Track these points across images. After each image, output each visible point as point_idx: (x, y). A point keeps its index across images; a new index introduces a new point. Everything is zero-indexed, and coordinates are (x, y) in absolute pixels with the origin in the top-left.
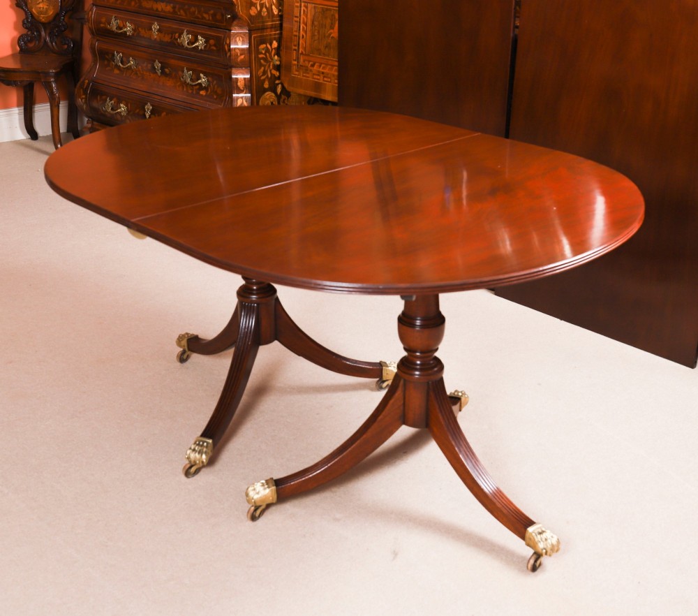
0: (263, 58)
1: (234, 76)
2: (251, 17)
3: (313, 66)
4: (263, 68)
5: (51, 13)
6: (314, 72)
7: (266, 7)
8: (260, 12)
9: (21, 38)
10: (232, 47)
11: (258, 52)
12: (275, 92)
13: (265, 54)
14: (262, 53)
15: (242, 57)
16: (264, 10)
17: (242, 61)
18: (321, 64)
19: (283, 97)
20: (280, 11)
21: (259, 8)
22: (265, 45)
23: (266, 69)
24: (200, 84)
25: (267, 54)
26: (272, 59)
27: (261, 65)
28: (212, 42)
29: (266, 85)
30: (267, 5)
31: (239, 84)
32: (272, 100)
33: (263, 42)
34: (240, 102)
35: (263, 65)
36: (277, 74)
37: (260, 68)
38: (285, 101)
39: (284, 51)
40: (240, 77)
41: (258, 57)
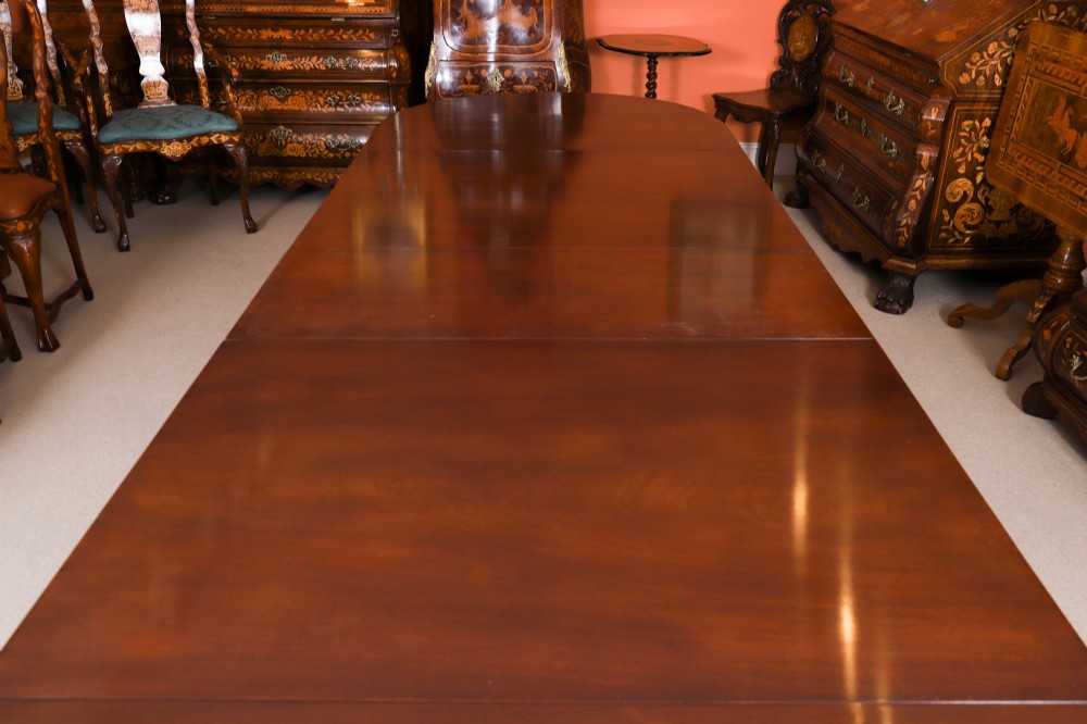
0: (964, 137)
1: (918, 152)
2: (959, 86)
3: (1020, 157)
4: (961, 149)
5: (806, 52)
6: (1019, 166)
7: (985, 75)
8: (974, 81)
9: (774, 75)
10: (925, 117)
11: (959, 129)
13: (969, 133)
14: (965, 130)
15: (933, 132)
16: (982, 78)
17: (932, 136)
18: (1029, 157)
19: (983, 187)
20: (1005, 82)
21: (973, 76)
22: (971, 122)
23: (967, 149)
24: (891, 154)
25: (973, 133)
26: (978, 140)
27: (960, 145)
28: (909, 108)
29: (962, 170)
30: (988, 73)
31: (922, 163)
32: (966, 189)
33: (972, 118)
34: (918, 183)
35: (963, 145)
36: (981, 158)
37: (958, 148)
38: (986, 194)
39: (996, 132)
40: (926, 154)
41: (957, 134)
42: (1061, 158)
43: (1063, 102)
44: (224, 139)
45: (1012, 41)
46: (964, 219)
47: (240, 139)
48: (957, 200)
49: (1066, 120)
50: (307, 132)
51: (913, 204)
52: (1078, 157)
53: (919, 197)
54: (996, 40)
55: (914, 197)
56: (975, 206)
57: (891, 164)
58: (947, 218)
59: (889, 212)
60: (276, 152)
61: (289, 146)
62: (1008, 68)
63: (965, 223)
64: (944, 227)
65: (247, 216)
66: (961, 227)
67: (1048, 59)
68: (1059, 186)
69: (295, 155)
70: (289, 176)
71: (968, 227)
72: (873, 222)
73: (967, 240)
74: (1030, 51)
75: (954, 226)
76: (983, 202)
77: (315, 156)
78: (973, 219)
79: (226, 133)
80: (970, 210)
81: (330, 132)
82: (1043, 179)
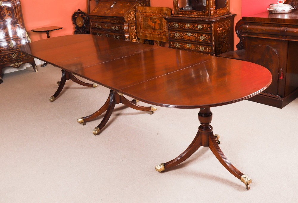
1: (125, 36)
2: (128, 21)
3: (144, 31)
5: (82, 25)
6: (145, 33)
8: (131, 19)
10: (124, 28)
11: (131, 29)
17: (127, 32)
18: (146, 31)
19: (138, 40)
20: (136, 19)
24: (117, 38)
26: (134, 31)
27: (132, 32)
28: (119, 28)
29: (133, 37)
32: (135, 41)
33: (132, 27)
36: (136, 34)
39: (137, 29)
40: (127, 35)
42: (153, 29)
43: (149, 19)
45: (134, 11)
49: (151, 22)
52: (156, 28)
54: (132, 11)
62: (135, 16)
67: (143, 13)
68: (154, 34)
74: (139, 12)
82: (151, 34)
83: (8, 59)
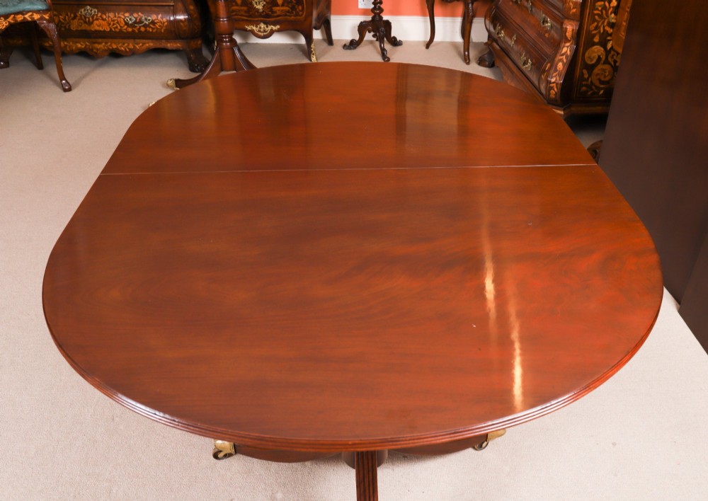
0: (598, 14)
1: (564, 26)
4: (596, 24)
11: (594, 8)
12: (605, 47)
13: (601, 11)
14: (598, 10)
15: (574, 10)
17: (574, 14)
19: (612, 53)
22: (603, 3)
23: (600, 24)
24: (547, 27)
25: (604, 12)
26: (608, 17)
27: (594, 20)
29: (596, 40)
31: (567, 34)
32: (599, 54)
34: (565, 50)
35: (597, 21)
36: (610, 30)
37: (593, 23)
38: (615, 57)
39: (620, 10)
40: (570, 28)
41: (593, 13)
44: (36, 17)
46: (598, 77)
47: (50, 17)
48: (593, 62)
50: (109, 11)
51: (560, 66)
53: (565, 60)
55: (561, 60)
56: (607, 67)
57: (547, 35)
58: (586, 76)
59: (544, 71)
60: (85, 27)
61: (95, 22)
63: (600, 80)
64: (584, 83)
65: (62, 77)
66: (597, 83)
69: (101, 29)
70: (97, 46)
71: (602, 82)
72: (534, 78)
73: (602, 92)
75: (591, 82)
76: (612, 63)
77: (117, 30)
78: (605, 77)
79: (38, 12)
80: (604, 70)
81: (127, 12)
83: (243, 8)
